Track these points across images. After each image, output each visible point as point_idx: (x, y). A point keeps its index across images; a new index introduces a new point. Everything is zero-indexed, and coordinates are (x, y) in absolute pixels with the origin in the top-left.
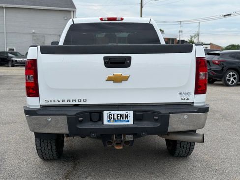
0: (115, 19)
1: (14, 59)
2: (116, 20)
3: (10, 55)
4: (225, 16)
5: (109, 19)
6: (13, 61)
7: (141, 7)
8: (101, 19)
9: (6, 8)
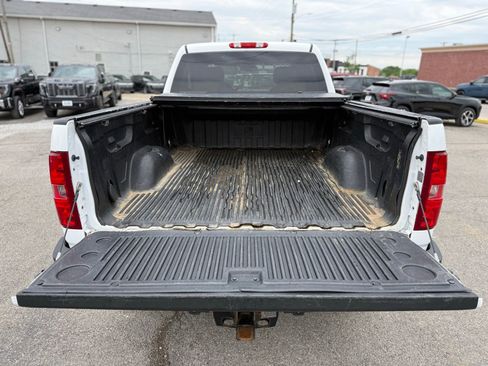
0: (253, 45)
1: (149, 84)
2: (254, 47)
3: (145, 79)
4: (394, 34)
5: (244, 46)
6: (147, 87)
7: (293, 22)
8: (232, 46)
9: (140, 24)
